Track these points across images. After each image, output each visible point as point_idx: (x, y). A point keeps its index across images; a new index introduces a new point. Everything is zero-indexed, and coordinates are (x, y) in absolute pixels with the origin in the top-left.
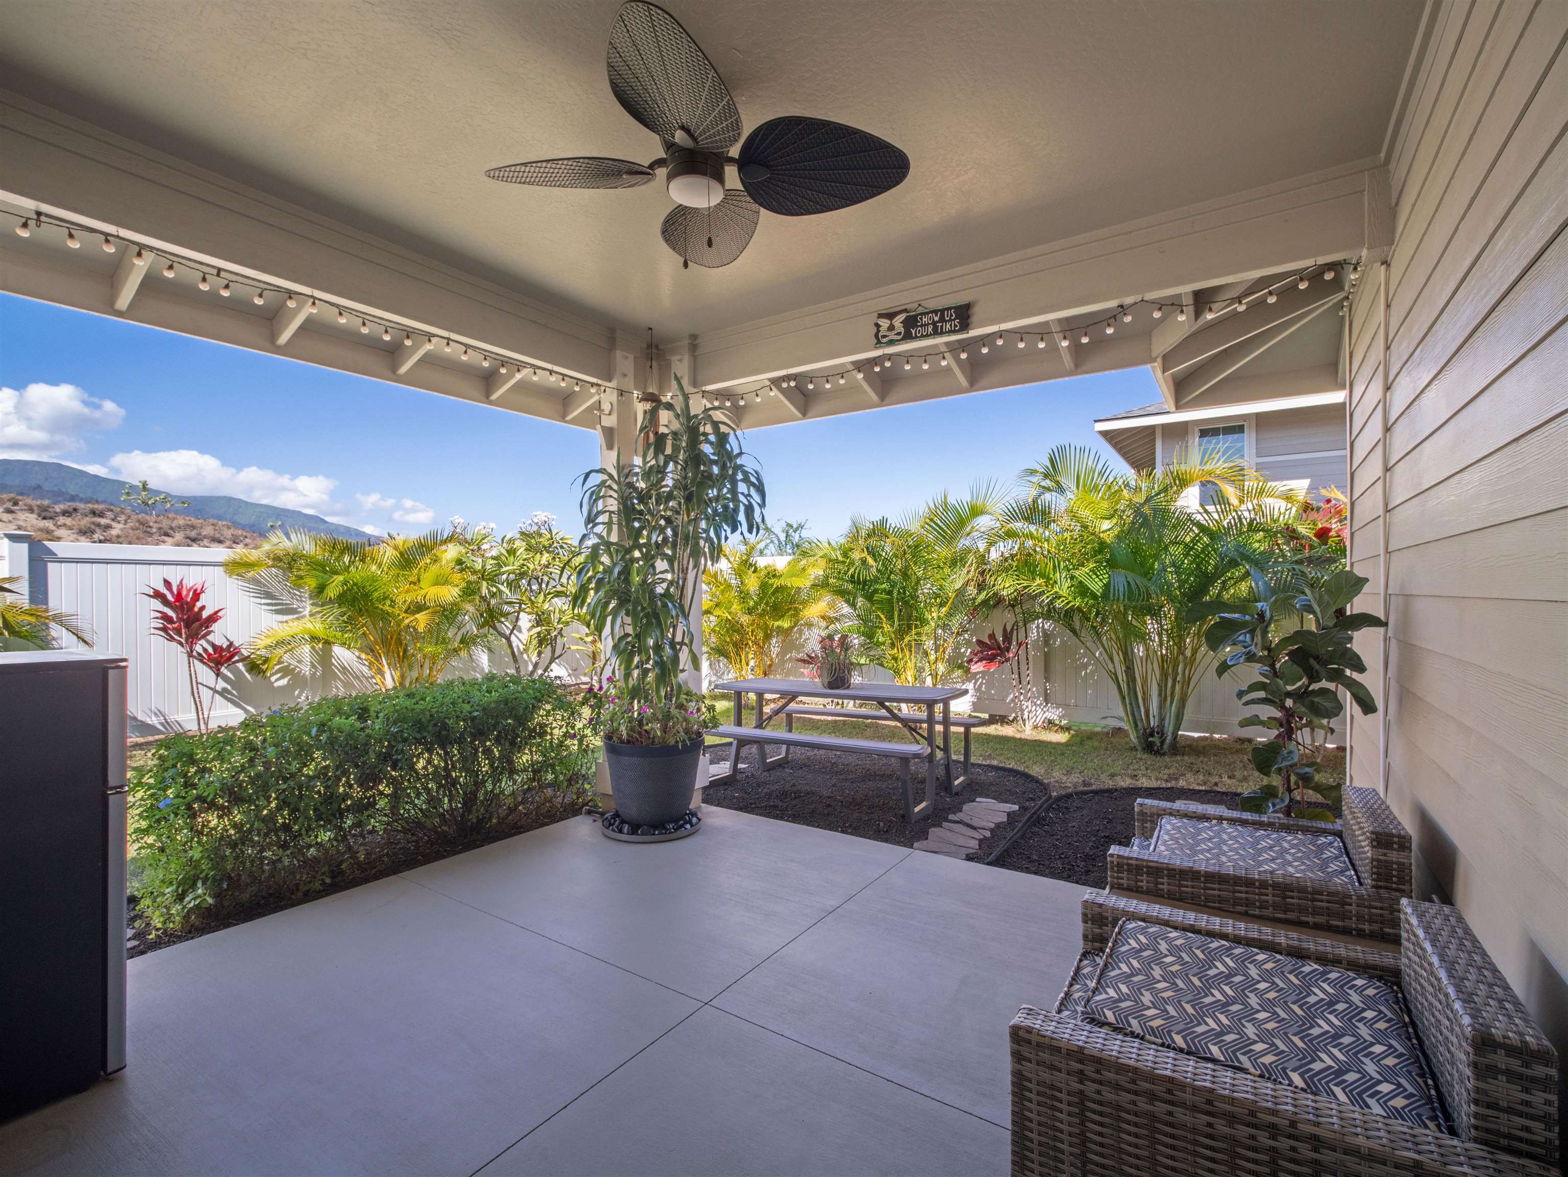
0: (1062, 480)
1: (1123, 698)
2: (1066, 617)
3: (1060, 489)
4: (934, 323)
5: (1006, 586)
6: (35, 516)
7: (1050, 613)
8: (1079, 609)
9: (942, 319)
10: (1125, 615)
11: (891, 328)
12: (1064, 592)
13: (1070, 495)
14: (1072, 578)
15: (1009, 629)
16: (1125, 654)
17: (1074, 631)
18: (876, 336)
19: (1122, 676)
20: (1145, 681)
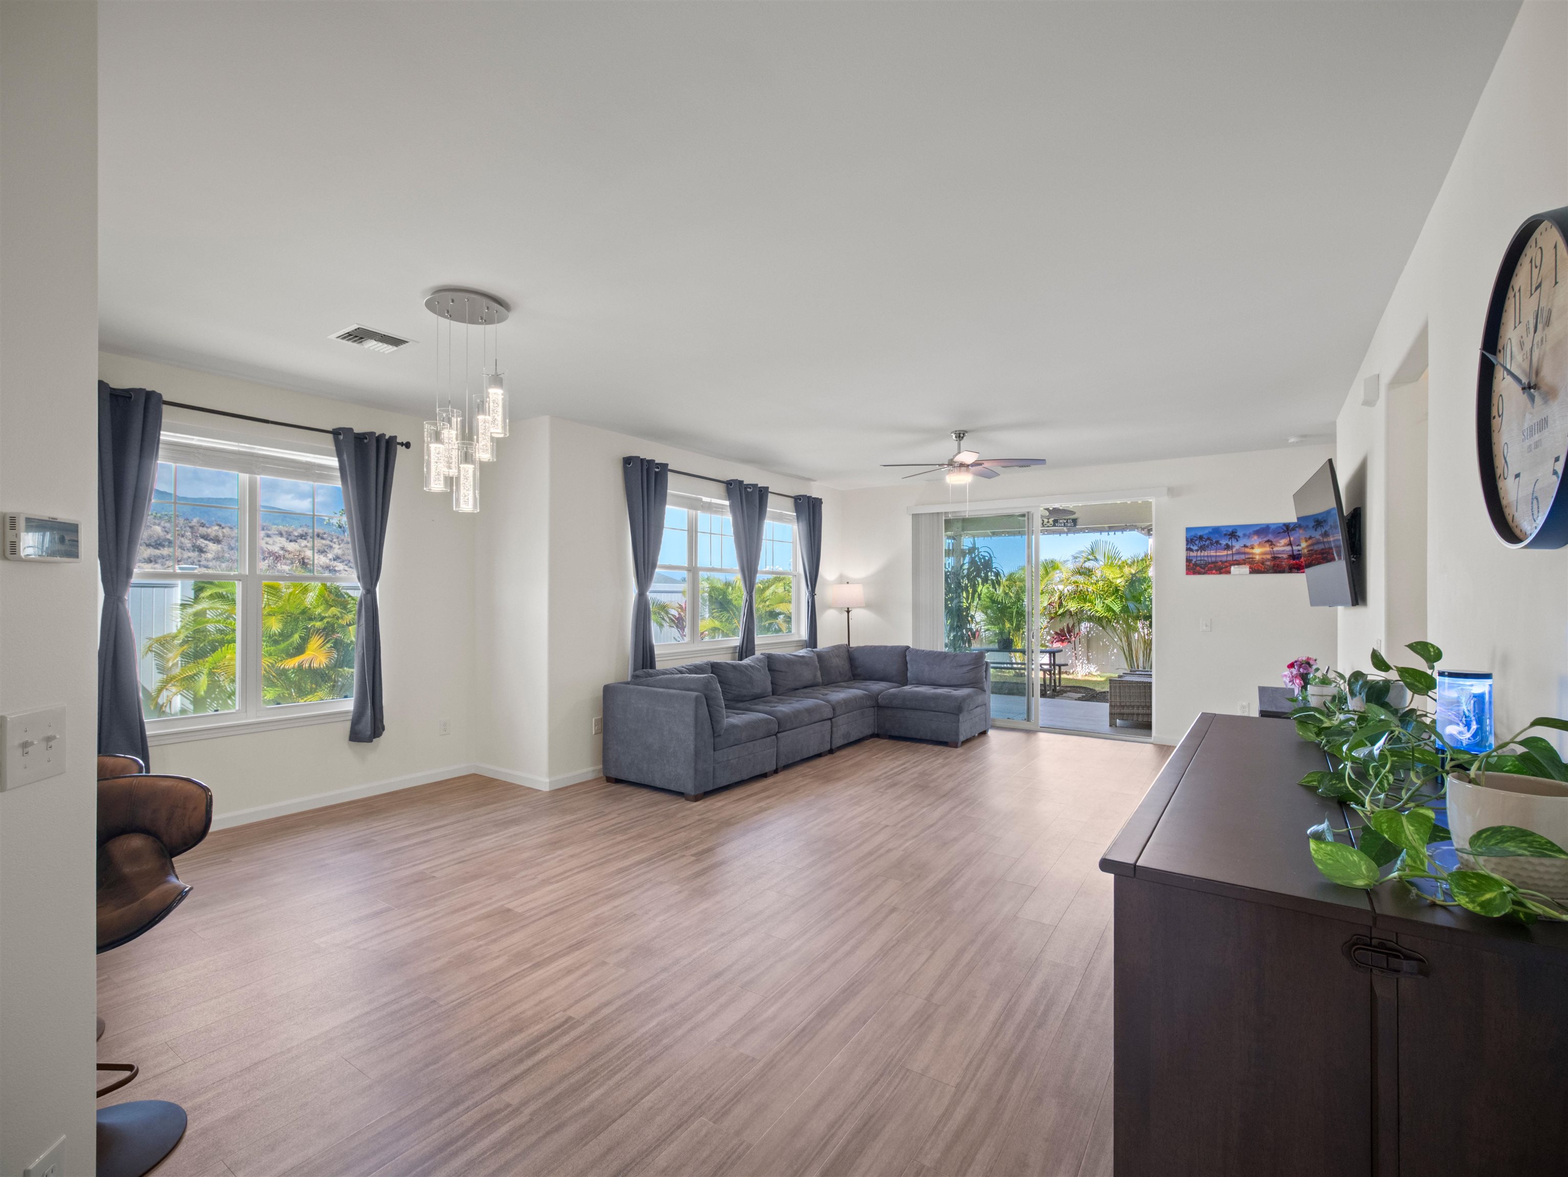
0: (1098, 557)
1: (1127, 659)
2: (1099, 620)
3: (1096, 560)
4: (1064, 523)
5: (1073, 606)
6: (285, 539)
7: (1090, 619)
8: (1106, 617)
9: (1067, 522)
10: (1128, 619)
11: (1048, 522)
12: (1099, 609)
13: (1101, 563)
14: (1103, 603)
15: (1070, 626)
16: (1128, 638)
17: (1103, 628)
18: (1043, 524)
19: (1126, 648)
20: (1137, 652)
